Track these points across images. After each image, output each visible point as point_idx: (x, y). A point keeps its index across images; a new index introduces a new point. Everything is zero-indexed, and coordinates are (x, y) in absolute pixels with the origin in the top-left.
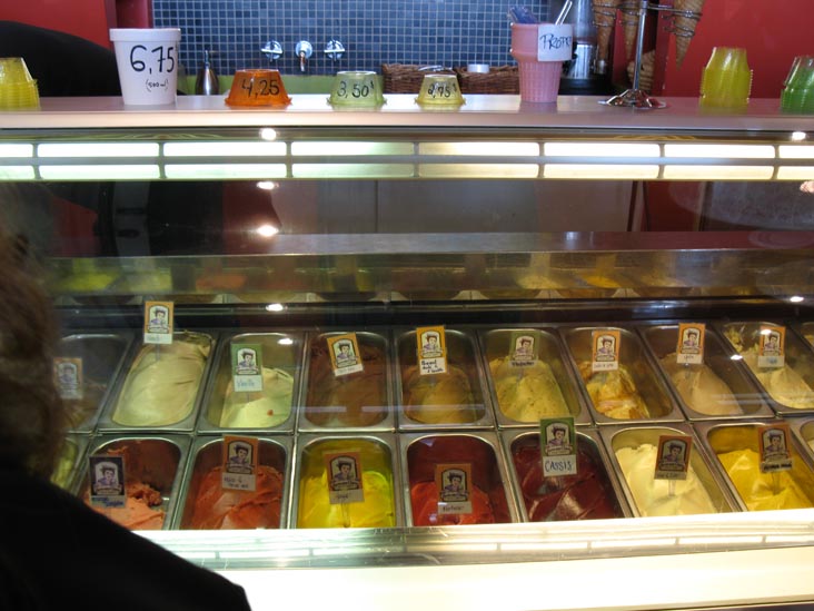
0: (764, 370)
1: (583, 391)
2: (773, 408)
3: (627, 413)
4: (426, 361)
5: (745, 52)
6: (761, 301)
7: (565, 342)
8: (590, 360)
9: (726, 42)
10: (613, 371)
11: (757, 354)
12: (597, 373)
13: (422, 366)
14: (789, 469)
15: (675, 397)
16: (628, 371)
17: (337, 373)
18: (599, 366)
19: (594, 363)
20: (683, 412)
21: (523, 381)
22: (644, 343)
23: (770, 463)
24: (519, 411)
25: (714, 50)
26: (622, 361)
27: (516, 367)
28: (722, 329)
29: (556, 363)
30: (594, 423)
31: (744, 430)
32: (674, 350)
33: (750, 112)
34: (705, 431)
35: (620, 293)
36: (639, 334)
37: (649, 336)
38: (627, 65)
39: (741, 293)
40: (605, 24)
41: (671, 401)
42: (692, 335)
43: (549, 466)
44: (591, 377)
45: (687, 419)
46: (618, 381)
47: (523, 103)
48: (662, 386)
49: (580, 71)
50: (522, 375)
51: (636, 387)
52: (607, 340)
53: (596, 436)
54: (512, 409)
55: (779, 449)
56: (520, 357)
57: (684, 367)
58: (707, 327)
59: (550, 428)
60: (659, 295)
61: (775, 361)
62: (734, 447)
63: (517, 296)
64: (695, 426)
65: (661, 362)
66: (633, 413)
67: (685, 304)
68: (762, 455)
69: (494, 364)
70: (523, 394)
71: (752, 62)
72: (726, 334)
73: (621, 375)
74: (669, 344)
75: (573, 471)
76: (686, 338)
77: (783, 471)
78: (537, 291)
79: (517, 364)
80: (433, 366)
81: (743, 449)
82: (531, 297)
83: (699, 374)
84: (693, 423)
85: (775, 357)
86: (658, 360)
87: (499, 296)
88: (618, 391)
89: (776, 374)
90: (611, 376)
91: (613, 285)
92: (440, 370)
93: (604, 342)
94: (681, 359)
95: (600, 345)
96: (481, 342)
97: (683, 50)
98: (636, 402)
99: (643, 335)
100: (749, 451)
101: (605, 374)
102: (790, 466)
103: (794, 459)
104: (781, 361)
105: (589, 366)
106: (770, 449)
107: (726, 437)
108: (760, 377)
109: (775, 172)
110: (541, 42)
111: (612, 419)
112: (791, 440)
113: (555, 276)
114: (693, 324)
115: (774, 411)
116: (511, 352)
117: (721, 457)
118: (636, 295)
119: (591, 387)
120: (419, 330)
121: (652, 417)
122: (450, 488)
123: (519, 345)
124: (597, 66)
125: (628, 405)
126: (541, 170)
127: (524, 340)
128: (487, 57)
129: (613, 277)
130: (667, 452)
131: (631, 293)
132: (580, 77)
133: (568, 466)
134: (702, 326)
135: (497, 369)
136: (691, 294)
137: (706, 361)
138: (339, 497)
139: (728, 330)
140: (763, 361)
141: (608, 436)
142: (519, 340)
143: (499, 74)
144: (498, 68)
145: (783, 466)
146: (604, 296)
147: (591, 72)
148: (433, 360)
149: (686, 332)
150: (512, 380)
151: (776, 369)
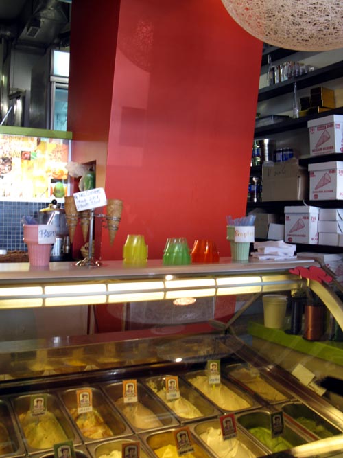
0: (170, 401)
1: (75, 426)
2: (179, 420)
3: (101, 435)
5: (143, 237)
6: (162, 365)
7: (61, 399)
8: (76, 407)
9: (134, 232)
10: (90, 412)
11: (165, 393)
12: (81, 415)
14: (192, 452)
15: (125, 421)
16: (98, 411)
19: (79, 409)
20: (131, 429)
21: (39, 425)
22: (104, 394)
23: (183, 450)
24: (39, 442)
25: (128, 236)
26: (94, 406)
28: (145, 382)
29: (57, 412)
30: (83, 443)
31: (166, 435)
32: (122, 396)
33: (149, 266)
34: (145, 438)
35: (88, 368)
36: (101, 390)
37: (108, 390)
38: (80, 248)
39: (152, 361)
40: (72, 224)
41: (124, 425)
42: (130, 386)
44: (78, 417)
45: (134, 433)
46: (93, 417)
47: (31, 267)
48: (118, 417)
49: (56, 251)
50: (38, 421)
51: (103, 419)
52: (85, 395)
53: (86, 451)
54: (35, 442)
55: (186, 442)
56: (37, 411)
57: (129, 404)
58: (138, 382)
59: (59, 449)
60: (110, 367)
61: (175, 395)
62: (161, 445)
63: (31, 376)
64: (140, 437)
65: (116, 404)
66: (104, 434)
67: (123, 371)
68: (178, 446)
69: (21, 417)
70: (40, 432)
71: (147, 242)
72: (148, 384)
73: (94, 414)
74: (119, 393)
76: (127, 388)
77: (189, 453)
78: (42, 372)
79: (35, 415)
81: (167, 445)
82: (40, 375)
83: (136, 407)
84: (138, 435)
85: (175, 393)
86: (114, 403)
87: (21, 377)
89: (177, 402)
90: (89, 415)
91: (83, 364)
93: (83, 396)
94: (126, 400)
95: (81, 398)
96: (13, 404)
97: (113, 236)
98: (105, 428)
99: (104, 390)
100: (170, 446)
101: (86, 414)
102: (192, 450)
103: (194, 446)
104: (178, 394)
105: (76, 411)
106: (181, 442)
107: (156, 441)
108: (169, 404)
109: (165, 295)
110: (40, 234)
111: (93, 439)
112: (191, 436)
113: (50, 363)
114: (130, 380)
115: (180, 422)
116: (31, 408)
117: (156, 451)
118: (97, 368)
119: (79, 423)
121: (115, 435)
123: (35, 404)
124: (65, 249)
125: (100, 431)
126: (44, 302)
127: (38, 401)
128: (5, 246)
129: (82, 361)
130: (127, 453)
131: (94, 367)
132: (56, 255)
134: (135, 381)
135: (23, 419)
136: (126, 364)
137: (140, 400)
139: (148, 382)
140: (169, 396)
141: (92, 450)
142: (35, 400)
143: (12, 255)
144: (11, 251)
145: (190, 450)
146: (80, 370)
147: (62, 253)
149: (127, 385)
150: (33, 425)
151: (176, 399)
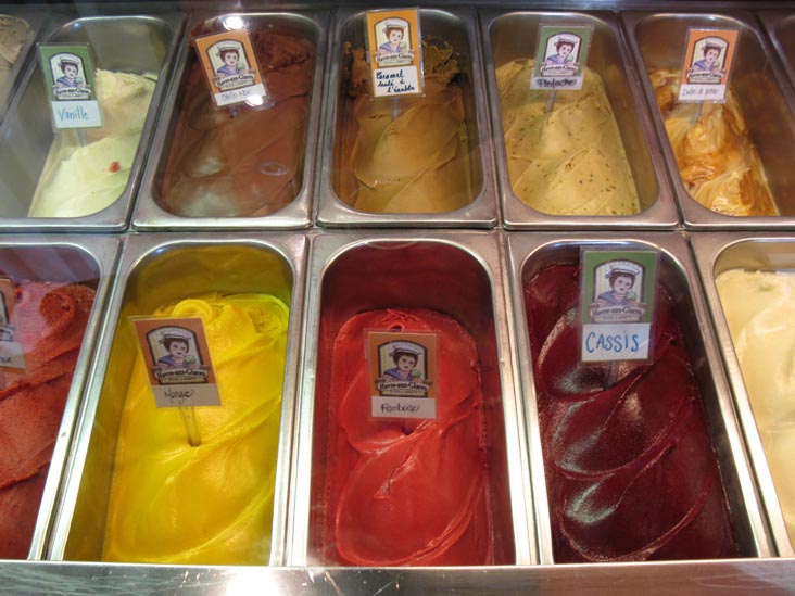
4: (385, 72)
13: (376, 82)
17: (220, 100)
18: (693, 92)
27: (543, 88)
43: (593, 343)
75: (643, 352)
80: (396, 81)
88: (719, 139)
92: (410, 88)
120: (371, 16)
122: (393, 374)
133: (631, 344)
138: (172, 396)
148: (396, 71)
